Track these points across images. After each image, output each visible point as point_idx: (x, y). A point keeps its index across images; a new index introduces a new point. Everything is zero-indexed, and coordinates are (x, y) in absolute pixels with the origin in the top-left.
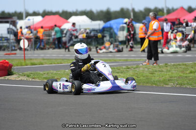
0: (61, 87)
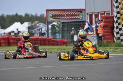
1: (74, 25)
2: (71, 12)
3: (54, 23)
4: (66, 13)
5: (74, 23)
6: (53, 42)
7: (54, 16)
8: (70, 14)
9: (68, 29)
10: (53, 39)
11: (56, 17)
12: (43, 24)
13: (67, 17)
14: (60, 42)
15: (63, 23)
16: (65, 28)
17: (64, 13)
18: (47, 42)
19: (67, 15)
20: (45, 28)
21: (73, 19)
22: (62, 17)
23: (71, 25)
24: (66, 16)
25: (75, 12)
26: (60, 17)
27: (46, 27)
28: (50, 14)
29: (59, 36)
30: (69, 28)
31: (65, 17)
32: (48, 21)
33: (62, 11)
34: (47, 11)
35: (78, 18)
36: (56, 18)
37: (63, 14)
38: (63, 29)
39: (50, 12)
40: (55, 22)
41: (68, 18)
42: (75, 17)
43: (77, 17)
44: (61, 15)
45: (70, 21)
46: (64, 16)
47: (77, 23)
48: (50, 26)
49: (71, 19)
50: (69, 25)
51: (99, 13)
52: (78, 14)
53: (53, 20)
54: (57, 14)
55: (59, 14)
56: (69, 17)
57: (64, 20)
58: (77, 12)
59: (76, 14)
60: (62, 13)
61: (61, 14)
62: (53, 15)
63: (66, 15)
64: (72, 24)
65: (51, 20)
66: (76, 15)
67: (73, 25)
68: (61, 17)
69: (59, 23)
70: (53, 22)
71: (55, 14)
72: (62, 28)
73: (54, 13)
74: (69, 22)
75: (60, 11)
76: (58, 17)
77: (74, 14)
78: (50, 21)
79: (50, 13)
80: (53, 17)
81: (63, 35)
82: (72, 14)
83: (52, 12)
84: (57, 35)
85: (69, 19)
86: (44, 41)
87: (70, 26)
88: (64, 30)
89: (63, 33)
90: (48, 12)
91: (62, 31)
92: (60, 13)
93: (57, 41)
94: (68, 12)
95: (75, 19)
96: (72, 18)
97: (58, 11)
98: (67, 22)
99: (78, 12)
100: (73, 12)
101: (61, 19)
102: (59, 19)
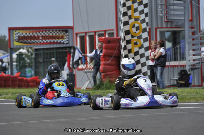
0: (103, 103)
1: (55, 54)
2: (49, 31)
3: (22, 51)
4: (41, 33)
5: (55, 51)
6: (20, 83)
7: (21, 39)
8: (48, 35)
9: (45, 60)
10: (20, 78)
11: (26, 40)
12: (4, 52)
13: (44, 40)
14: (31, 82)
15: (36, 50)
16: (40, 59)
17: (38, 33)
18: (11, 82)
19: (44, 37)
20: (7, 58)
21: (54, 43)
22: (36, 40)
23: (50, 53)
24: (41, 38)
25: (56, 31)
26: (32, 40)
27: (9, 57)
28: (15, 36)
29: (29, 73)
30: (47, 58)
31: (40, 41)
32: (12, 47)
33: (35, 30)
34: (10, 29)
35: (62, 42)
36: (25, 43)
37: (36, 35)
38: (37, 61)
39: (14, 31)
40: (24, 49)
41: (45, 42)
42: (57, 40)
43: (60, 40)
44: (34, 38)
45: (48, 46)
46: (38, 38)
47: (60, 51)
48: (15, 56)
49: (50, 43)
50: (47, 53)
51: (95, 32)
52: (61, 35)
53: (20, 46)
54: (26, 35)
55: (29, 35)
56: (47, 40)
57: (39, 45)
58: (59, 31)
59: (57, 34)
60: (34, 34)
61: (34, 36)
62: (19, 36)
63: (42, 36)
64: (52, 51)
65: (17, 46)
66: (58, 37)
67: (53, 53)
68: (34, 40)
69: (30, 50)
70: (20, 48)
71: (23, 35)
72: (35, 59)
73: (21, 33)
74: (47, 49)
75: (31, 30)
76: (29, 41)
77: (54, 34)
78: (15, 47)
79: (15, 33)
80: (20, 41)
81: (37, 70)
82: (51, 34)
83: (18, 32)
84: (27, 69)
85: (47, 43)
86: (5, 81)
87: (49, 56)
88: (39, 62)
89: (36, 67)
90: (11, 31)
91: (36, 63)
92: (31, 34)
93: (26, 80)
94: (44, 32)
95: (57, 43)
96: (52, 41)
97: (28, 31)
98: (44, 49)
99: (61, 32)
100: (53, 31)
101: (34, 43)
102: (30, 43)
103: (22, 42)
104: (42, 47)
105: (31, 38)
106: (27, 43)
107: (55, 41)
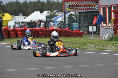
1: (90, 16)
2: (87, 2)
3: (72, 12)
4: (82, 3)
5: (90, 14)
8: (86, 4)
9: (84, 19)
11: (73, 8)
13: (84, 7)
14: (75, 33)
15: (79, 13)
17: (80, 3)
19: (84, 6)
21: (89, 9)
22: (79, 7)
24: (82, 6)
25: (91, 2)
26: (77, 7)
30: (86, 18)
31: (82, 8)
32: (65, 11)
36: (73, 9)
37: (79, 4)
39: (67, 2)
41: (85, 8)
42: (92, 7)
43: (93, 7)
44: (78, 6)
45: (86, 11)
46: (80, 6)
47: (93, 14)
49: (88, 9)
51: (112, 5)
52: (94, 4)
55: (75, 4)
56: (86, 7)
57: (81, 10)
59: (92, 4)
60: (78, 3)
61: (78, 5)
62: (70, 5)
63: (83, 5)
64: (88, 14)
65: (68, 11)
66: (92, 6)
69: (76, 12)
71: (72, 4)
72: (79, 18)
73: (71, 3)
76: (75, 8)
77: (90, 4)
80: (70, 8)
82: (88, 4)
83: (69, 2)
84: (74, 24)
88: (81, 19)
91: (79, 21)
92: (76, 4)
93: (72, 32)
94: (84, 3)
95: (91, 9)
99: (94, 3)
100: (89, 2)
101: (78, 9)
102: (76, 9)
103: (71, 9)
104: (83, 11)
105: (76, 6)
106: (74, 9)
107: (90, 8)
